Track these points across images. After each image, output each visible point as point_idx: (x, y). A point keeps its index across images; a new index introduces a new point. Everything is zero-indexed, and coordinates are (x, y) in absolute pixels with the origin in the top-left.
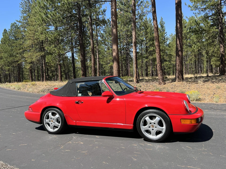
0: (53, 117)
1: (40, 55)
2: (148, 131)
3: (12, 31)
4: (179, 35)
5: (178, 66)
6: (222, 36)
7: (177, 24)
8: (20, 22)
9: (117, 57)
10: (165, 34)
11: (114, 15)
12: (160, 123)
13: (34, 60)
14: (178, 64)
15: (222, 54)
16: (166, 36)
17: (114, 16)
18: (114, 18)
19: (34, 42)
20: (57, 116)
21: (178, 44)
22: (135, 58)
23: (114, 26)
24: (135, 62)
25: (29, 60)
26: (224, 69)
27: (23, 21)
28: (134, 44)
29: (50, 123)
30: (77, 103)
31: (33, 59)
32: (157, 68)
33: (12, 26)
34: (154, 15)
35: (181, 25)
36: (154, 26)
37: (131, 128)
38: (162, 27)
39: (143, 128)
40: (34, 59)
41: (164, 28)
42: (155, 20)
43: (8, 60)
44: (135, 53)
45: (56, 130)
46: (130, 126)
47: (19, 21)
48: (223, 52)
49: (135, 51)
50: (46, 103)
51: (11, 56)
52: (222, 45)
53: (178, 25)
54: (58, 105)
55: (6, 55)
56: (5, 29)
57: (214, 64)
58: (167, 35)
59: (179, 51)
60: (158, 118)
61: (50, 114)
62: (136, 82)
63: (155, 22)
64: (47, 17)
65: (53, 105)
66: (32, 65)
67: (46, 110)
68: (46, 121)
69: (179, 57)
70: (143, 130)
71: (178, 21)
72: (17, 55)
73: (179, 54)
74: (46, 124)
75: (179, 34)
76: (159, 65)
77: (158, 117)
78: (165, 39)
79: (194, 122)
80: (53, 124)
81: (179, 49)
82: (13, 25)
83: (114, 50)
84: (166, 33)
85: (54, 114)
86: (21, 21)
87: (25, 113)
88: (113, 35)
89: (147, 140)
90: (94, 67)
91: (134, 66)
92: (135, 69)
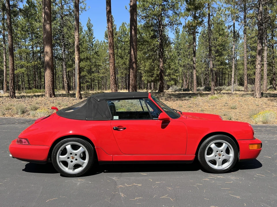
0: (74, 151)
4: (134, 44)
5: (132, 80)
6: (162, 50)
7: (132, 31)
9: (50, 63)
10: (93, 40)
11: (47, 5)
14: (132, 78)
15: (162, 70)
16: (94, 42)
17: (47, 7)
18: (47, 10)
20: (83, 149)
21: (132, 55)
22: (78, 67)
23: (47, 21)
24: (78, 72)
26: (162, 85)
28: (77, 48)
29: (68, 161)
32: (111, 81)
34: (109, 15)
35: (136, 33)
36: (109, 29)
37: (192, 159)
38: (90, 30)
41: (92, 32)
42: (110, 22)
44: (78, 60)
45: (80, 170)
48: (162, 67)
49: (78, 57)
52: (162, 59)
53: (133, 33)
57: (146, 79)
58: (95, 40)
59: (134, 63)
61: (69, 147)
62: (78, 98)
63: (110, 24)
68: (60, 158)
69: (133, 70)
70: (207, 160)
71: (133, 28)
73: (133, 67)
74: (59, 162)
75: (133, 42)
76: (113, 78)
77: (225, 143)
78: (93, 45)
80: (75, 161)
81: (134, 60)
83: (47, 53)
84: (94, 38)
87: (12, 147)
88: (46, 33)
90: (13, 73)
91: (77, 77)
92: (78, 81)
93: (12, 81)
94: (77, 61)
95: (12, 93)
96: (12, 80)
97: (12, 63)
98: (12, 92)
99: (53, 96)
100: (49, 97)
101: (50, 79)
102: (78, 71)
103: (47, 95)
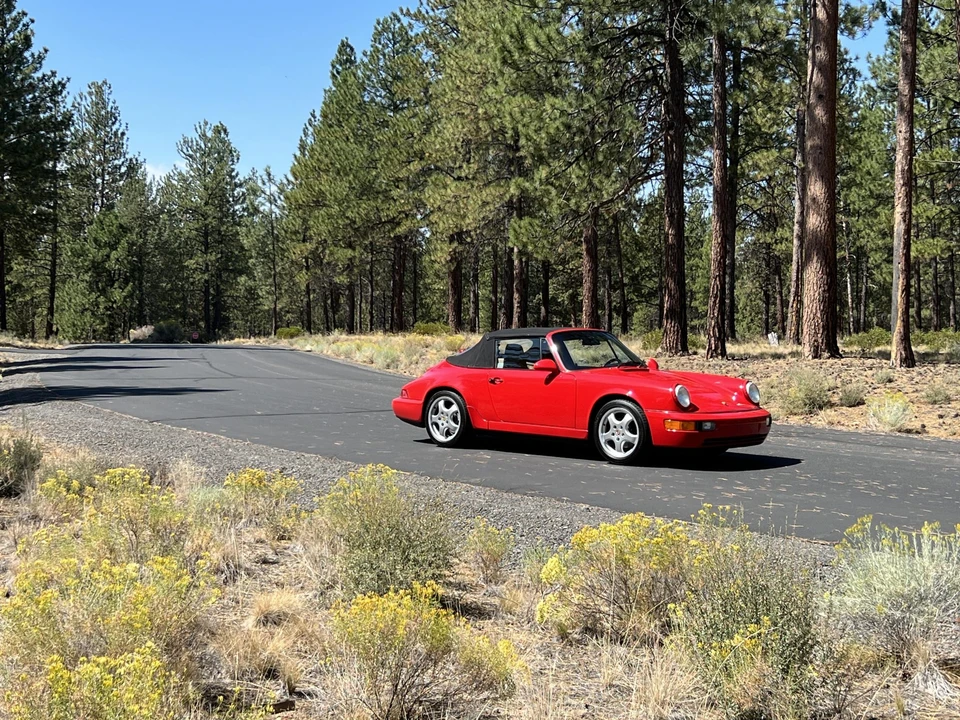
0: (445, 410)
1: (501, 197)
2: (611, 443)
3: (379, 59)
8: (418, 16)
11: (821, 35)
12: (631, 428)
13: (469, 223)
17: (822, 41)
18: (822, 52)
19: (478, 129)
20: (455, 408)
22: (902, 246)
23: (818, 89)
24: (901, 267)
25: (446, 224)
27: (431, 13)
28: (904, 178)
29: (440, 423)
30: (493, 382)
31: (464, 217)
33: (380, 34)
37: (583, 437)
39: (603, 437)
40: (468, 221)
43: (349, 214)
44: (905, 221)
45: (450, 438)
46: (582, 432)
47: (415, 15)
49: (905, 210)
50: (432, 380)
51: (367, 190)
54: (457, 385)
55: (342, 188)
56: (342, 41)
60: (628, 417)
61: (441, 404)
64: (522, 48)
65: (450, 384)
66: (460, 248)
67: (434, 393)
68: (432, 418)
70: (602, 441)
72: (395, 193)
74: (432, 425)
77: (629, 415)
79: (691, 429)
80: (446, 425)
82: (384, 30)
83: (813, 200)
85: (448, 405)
86: (424, 12)
87: (395, 402)
89: (604, 458)
90: (719, 276)
91: (897, 284)
92: (899, 299)
93: (715, 302)
94: (899, 224)
95: (713, 342)
96: (716, 298)
97: (719, 240)
98: (714, 336)
99: (826, 355)
100: (810, 357)
101: (817, 294)
102: (903, 262)
103: (806, 350)
